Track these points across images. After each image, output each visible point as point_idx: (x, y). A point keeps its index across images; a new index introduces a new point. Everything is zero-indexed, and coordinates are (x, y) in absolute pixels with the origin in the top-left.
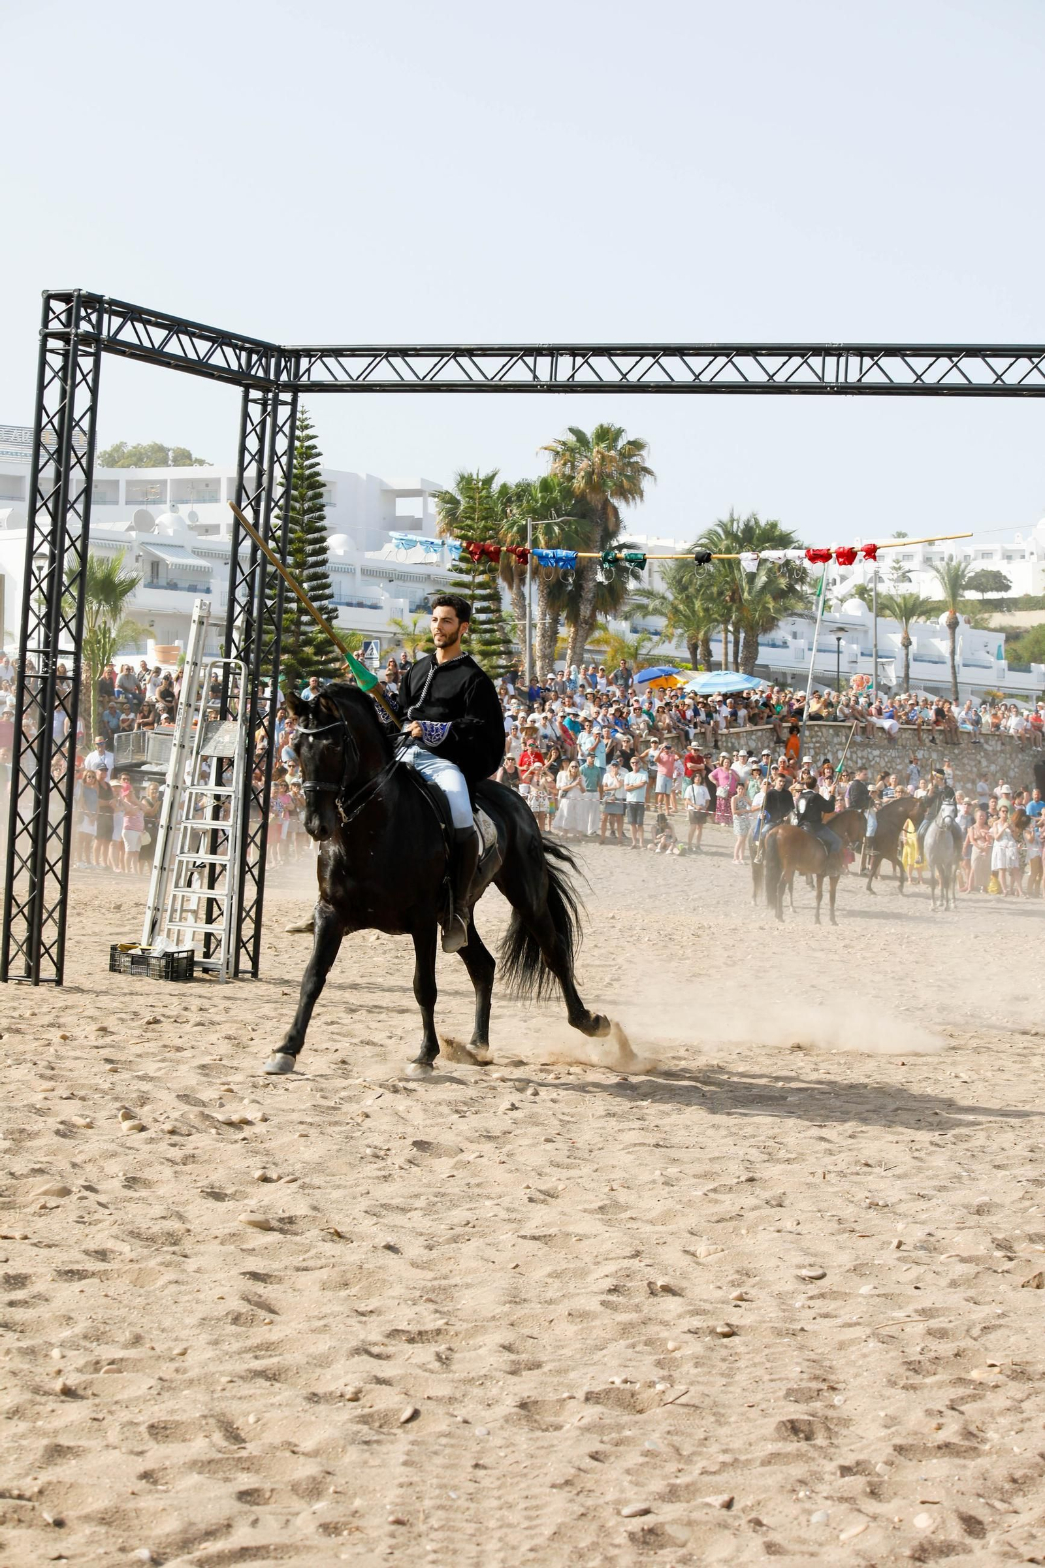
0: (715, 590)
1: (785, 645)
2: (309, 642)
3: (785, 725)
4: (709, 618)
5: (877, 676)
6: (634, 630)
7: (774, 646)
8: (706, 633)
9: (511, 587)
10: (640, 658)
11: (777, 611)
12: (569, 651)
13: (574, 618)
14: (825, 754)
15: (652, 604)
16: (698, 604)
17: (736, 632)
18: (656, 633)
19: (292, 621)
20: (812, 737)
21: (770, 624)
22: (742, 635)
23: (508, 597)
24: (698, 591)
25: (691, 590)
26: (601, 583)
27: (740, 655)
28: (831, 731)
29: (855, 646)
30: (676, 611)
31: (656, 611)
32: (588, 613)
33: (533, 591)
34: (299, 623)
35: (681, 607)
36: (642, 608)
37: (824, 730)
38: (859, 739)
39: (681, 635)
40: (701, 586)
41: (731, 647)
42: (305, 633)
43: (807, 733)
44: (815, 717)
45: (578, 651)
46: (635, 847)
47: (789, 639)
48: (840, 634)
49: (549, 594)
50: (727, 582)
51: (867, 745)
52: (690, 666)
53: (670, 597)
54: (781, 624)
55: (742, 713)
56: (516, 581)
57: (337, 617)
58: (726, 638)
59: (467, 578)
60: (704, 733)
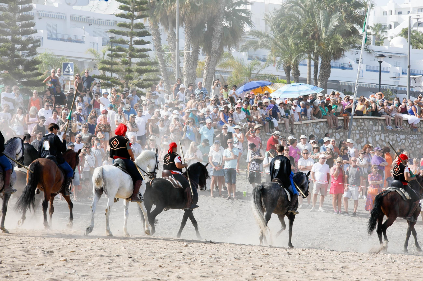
0: (302, 31)
1: (350, 67)
2: (20, 62)
3: (339, 118)
4: (298, 50)
5: (410, 87)
6: (250, 58)
7: (343, 68)
8: (296, 60)
9: (167, 28)
10: (253, 76)
11: (345, 44)
12: (205, 71)
13: (208, 50)
14: (367, 138)
15: (260, 41)
16: (290, 41)
17: (316, 59)
18: (264, 60)
19: (8, 48)
20: (358, 127)
21: (338, 53)
22: (320, 61)
23: (165, 36)
24: (291, 32)
25: (286, 31)
26: (226, 27)
27: (318, 74)
28: (371, 122)
29: (398, 68)
30: (276, 44)
31: (263, 46)
32: (217, 47)
33: (181, 31)
34: (13, 49)
35: (280, 43)
36: (254, 43)
37: (366, 122)
38: (390, 127)
39: (280, 61)
40: (293, 29)
41: (313, 69)
42: (18, 56)
43: (354, 124)
44: (359, 113)
45: (210, 71)
46: (230, 198)
47: (353, 63)
48: (381, 59)
49: (192, 34)
50: (311, 26)
51: (397, 132)
52: (286, 81)
53: (272, 36)
54: (346, 53)
55: (310, 110)
56: (170, 25)
57: (39, 46)
58: (310, 63)
59: (128, 21)
60: (284, 124)
